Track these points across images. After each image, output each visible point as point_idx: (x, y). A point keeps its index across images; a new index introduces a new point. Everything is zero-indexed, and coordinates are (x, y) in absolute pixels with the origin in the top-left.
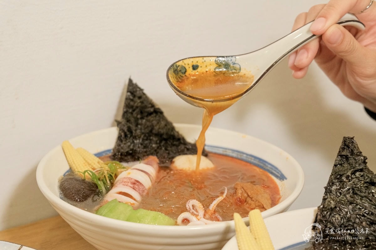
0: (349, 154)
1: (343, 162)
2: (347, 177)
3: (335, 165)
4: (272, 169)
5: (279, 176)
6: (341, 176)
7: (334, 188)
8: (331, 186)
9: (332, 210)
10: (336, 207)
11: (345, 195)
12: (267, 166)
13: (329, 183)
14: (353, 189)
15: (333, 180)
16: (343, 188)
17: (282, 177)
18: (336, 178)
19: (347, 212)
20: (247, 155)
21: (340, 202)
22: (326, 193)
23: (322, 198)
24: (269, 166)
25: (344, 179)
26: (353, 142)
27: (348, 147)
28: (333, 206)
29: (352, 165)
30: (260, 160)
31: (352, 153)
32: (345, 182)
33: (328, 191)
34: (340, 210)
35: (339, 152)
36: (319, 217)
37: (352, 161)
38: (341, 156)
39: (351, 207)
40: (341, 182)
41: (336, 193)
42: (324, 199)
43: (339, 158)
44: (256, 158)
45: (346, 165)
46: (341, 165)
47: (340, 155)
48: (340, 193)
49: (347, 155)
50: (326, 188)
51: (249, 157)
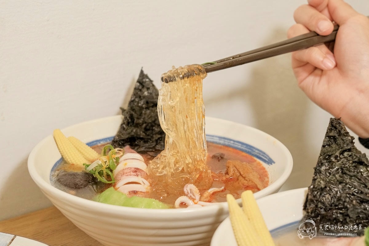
0: (337, 135)
1: (331, 143)
2: (336, 157)
3: (324, 146)
4: (260, 154)
5: (267, 160)
6: (330, 156)
7: (323, 168)
8: (320, 167)
9: (322, 190)
10: (326, 187)
11: (334, 175)
12: (254, 152)
13: (318, 164)
14: (342, 169)
15: (322, 161)
16: (332, 168)
17: (270, 162)
18: (325, 159)
19: (337, 192)
20: (234, 141)
21: (329, 182)
22: (316, 173)
23: (312, 178)
24: (257, 151)
25: (333, 159)
26: (339, 123)
27: (336, 128)
28: (323, 186)
29: (340, 145)
30: (247, 145)
31: (340, 133)
32: (334, 162)
33: (317, 171)
34: (331, 189)
35: (327, 133)
36: (310, 197)
37: (339, 141)
38: (329, 137)
39: (340, 186)
40: (330, 162)
41: (326, 173)
42: (314, 180)
43: (328, 139)
44: (243, 144)
45: (334, 146)
46: (329, 145)
47: (327, 136)
48: (330, 173)
49: (335, 136)
50: (315, 169)
51: (236, 143)
